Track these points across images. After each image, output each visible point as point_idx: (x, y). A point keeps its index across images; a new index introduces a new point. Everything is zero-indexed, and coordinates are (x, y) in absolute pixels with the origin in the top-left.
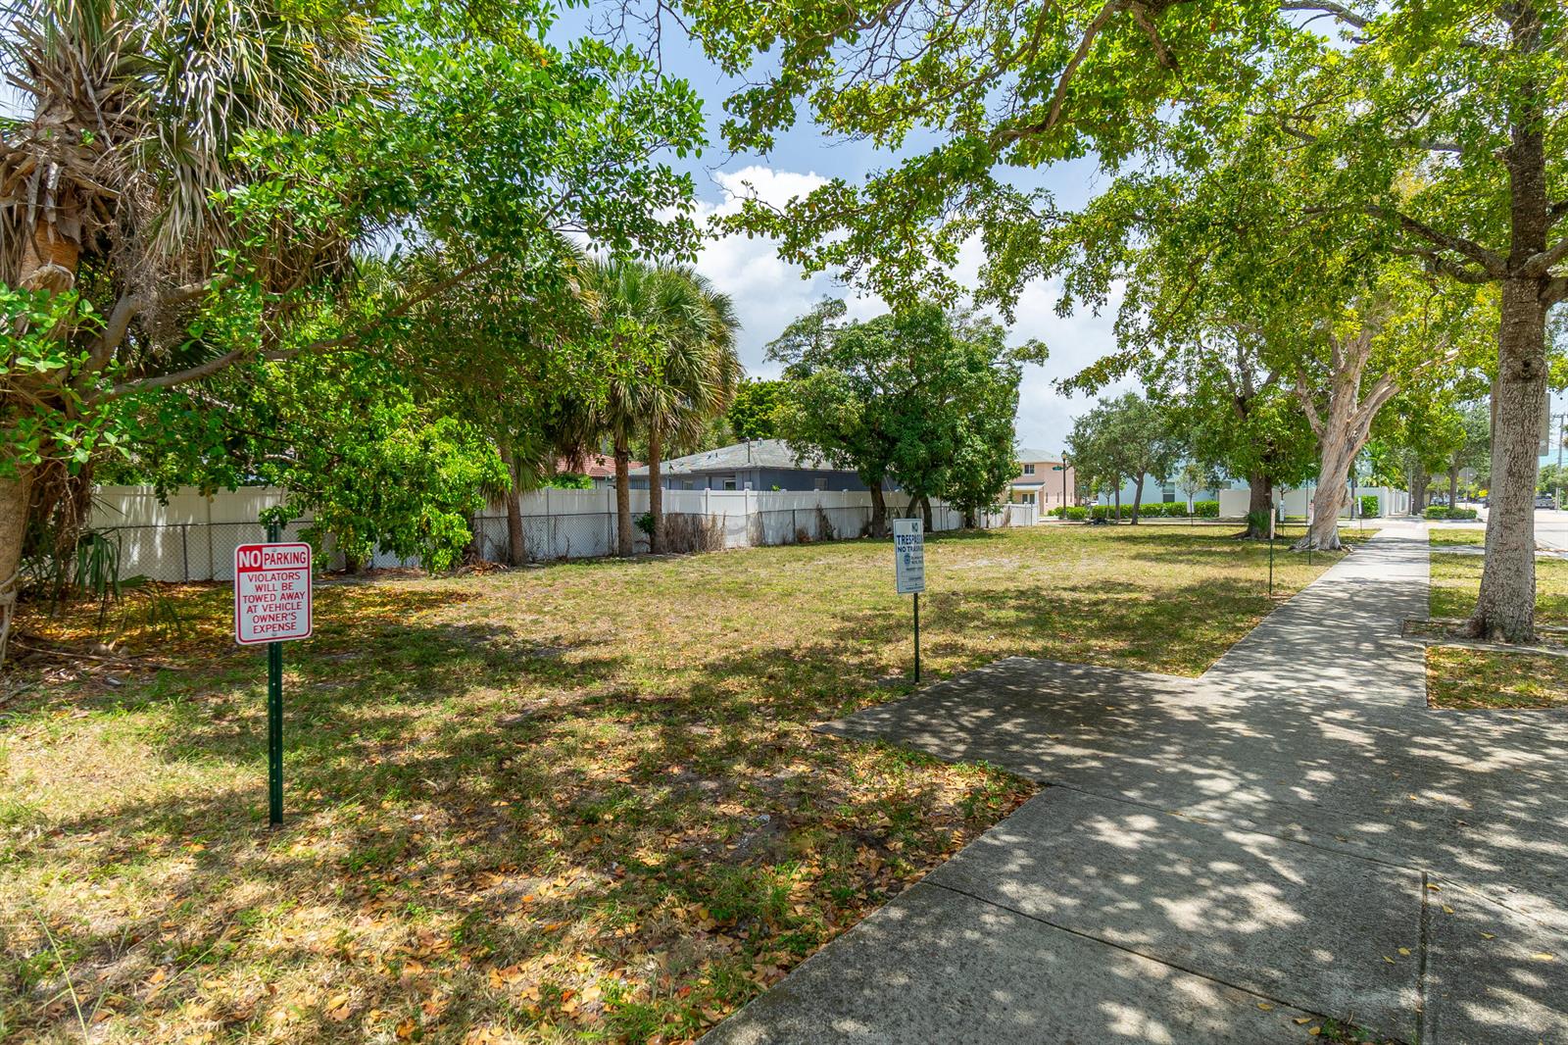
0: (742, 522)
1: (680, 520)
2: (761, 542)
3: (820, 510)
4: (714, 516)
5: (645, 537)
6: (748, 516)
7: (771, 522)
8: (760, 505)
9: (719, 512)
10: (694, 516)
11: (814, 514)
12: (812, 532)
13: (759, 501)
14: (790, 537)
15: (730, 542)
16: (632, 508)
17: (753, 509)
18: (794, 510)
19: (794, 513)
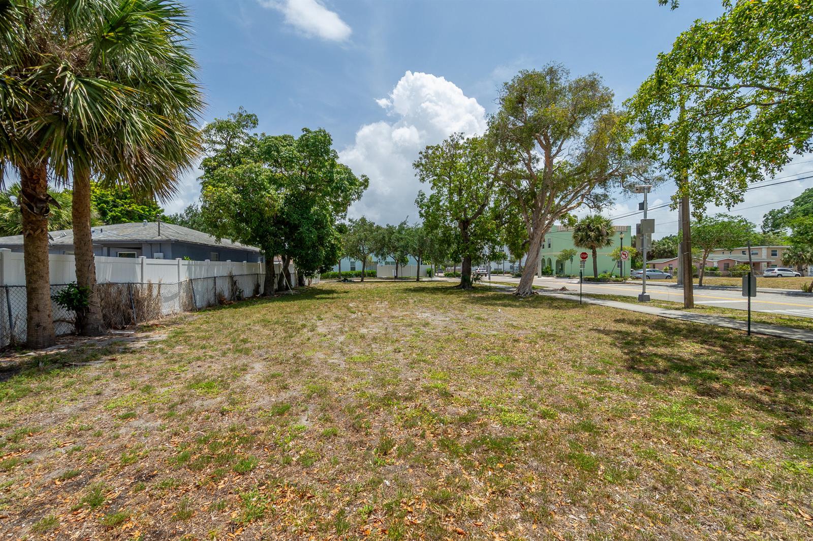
0: (175, 289)
1: (113, 290)
2: (192, 307)
3: (231, 277)
4: (150, 286)
5: (72, 315)
6: (180, 284)
7: (199, 287)
8: (190, 274)
9: (155, 281)
10: (130, 286)
11: (228, 280)
12: (227, 294)
13: (189, 269)
14: (212, 300)
15: (165, 309)
16: (53, 277)
17: (184, 278)
18: (215, 277)
19: (215, 280)
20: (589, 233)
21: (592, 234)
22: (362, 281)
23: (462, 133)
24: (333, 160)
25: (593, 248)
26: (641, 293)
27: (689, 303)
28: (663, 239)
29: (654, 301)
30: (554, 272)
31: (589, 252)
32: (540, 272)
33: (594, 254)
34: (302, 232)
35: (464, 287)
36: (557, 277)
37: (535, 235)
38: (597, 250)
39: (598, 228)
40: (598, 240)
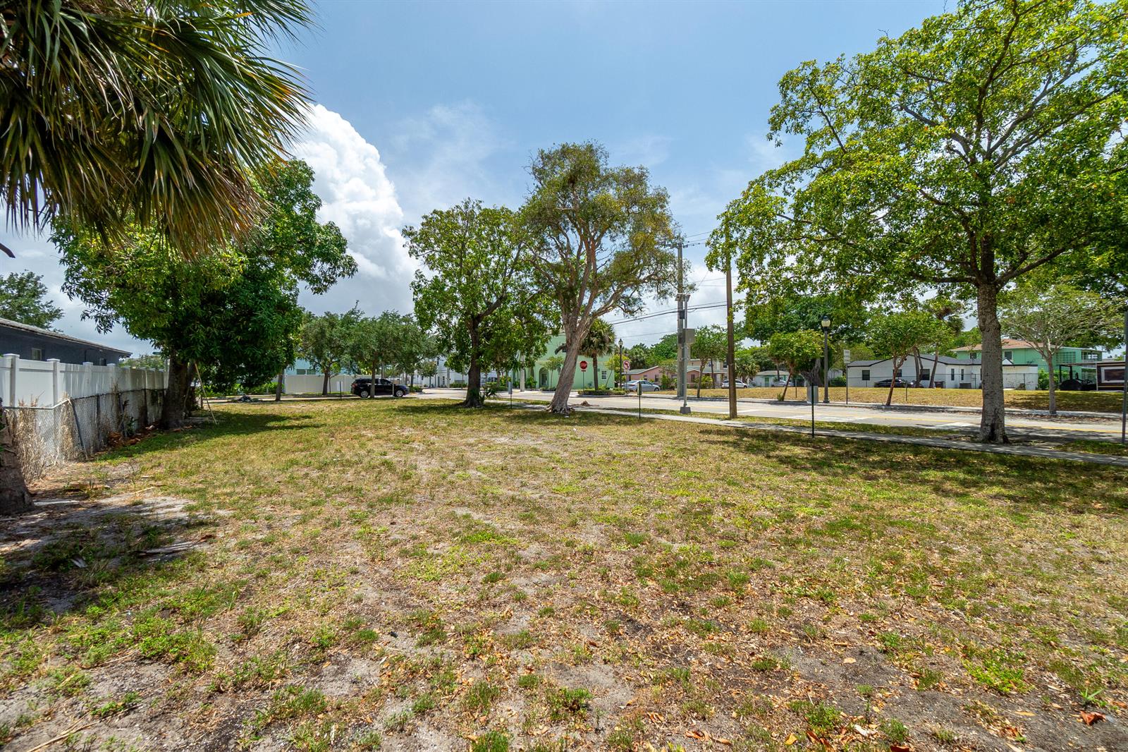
2: (78, 451)
4: (24, 412)
8: (68, 388)
11: (111, 401)
13: (67, 380)
17: (61, 395)
18: (98, 396)
19: (98, 400)
20: (592, 339)
21: (595, 340)
22: (278, 400)
23: (480, 202)
24: (312, 212)
25: (594, 356)
26: (682, 406)
27: (733, 415)
28: (634, 347)
29: (694, 413)
30: (537, 384)
31: (590, 361)
32: (522, 384)
33: (595, 363)
34: (262, 320)
35: (472, 405)
36: (544, 390)
37: (574, 340)
38: (598, 358)
39: (600, 333)
40: (600, 347)
